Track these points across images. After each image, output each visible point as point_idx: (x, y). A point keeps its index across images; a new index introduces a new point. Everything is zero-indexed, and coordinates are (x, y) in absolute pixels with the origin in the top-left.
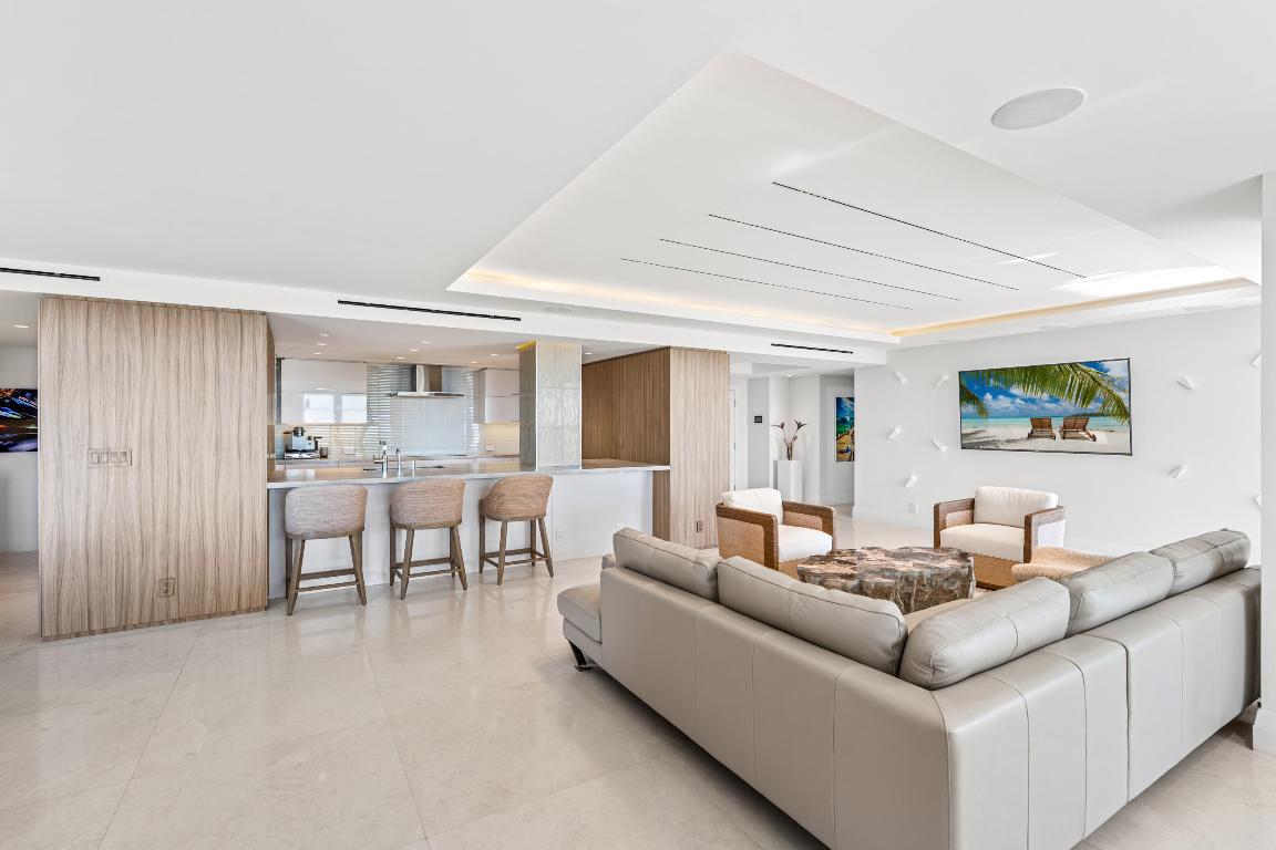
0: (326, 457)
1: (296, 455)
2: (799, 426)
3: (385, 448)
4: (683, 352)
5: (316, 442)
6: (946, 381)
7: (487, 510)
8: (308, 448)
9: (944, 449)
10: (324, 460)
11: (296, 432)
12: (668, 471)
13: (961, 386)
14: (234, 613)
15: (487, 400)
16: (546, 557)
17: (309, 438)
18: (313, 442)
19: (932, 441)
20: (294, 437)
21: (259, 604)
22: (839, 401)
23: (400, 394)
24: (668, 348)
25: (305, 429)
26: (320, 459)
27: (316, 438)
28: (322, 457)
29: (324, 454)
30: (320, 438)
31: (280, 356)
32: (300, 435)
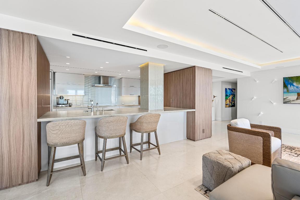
0: (71, 106)
1: (61, 106)
2: (214, 97)
3: (92, 103)
4: (199, 68)
5: (68, 101)
6: (276, 81)
7: (133, 127)
8: (65, 103)
9: (274, 104)
10: (70, 107)
11: (60, 98)
12: (195, 112)
13: (284, 82)
14: (20, 185)
15: (123, 88)
16: (157, 146)
17: (65, 100)
18: (66, 101)
19: (270, 101)
20: (60, 100)
21: (33, 179)
22: (226, 89)
23: (96, 85)
24: (195, 66)
25: (64, 97)
26: (68, 107)
27: (67, 100)
28: (70, 106)
29: (70, 105)
30: (69, 100)
31: (55, 71)
32: (62, 99)
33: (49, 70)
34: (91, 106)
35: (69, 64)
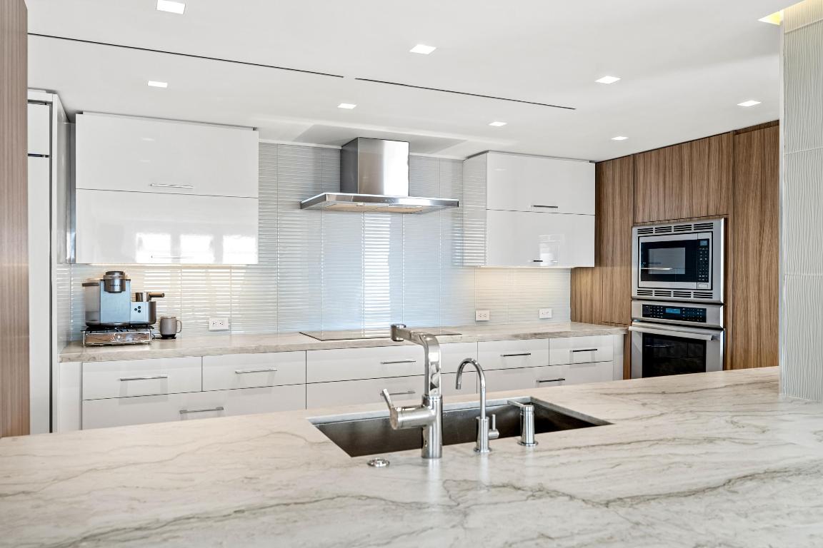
0: (173, 337)
5: (152, 307)
8: (135, 318)
10: (169, 342)
11: (108, 284)
17: (138, 297)
18: (145, 306)
20: (105, 295)
25: (128, 275)
26: (157, 343)
27: (151, 296)
28: (165, 337)
29: (169, 331)
30: (161, 296)
31: (73, 106)
32: (117, 288)
33: (25, 88)
34: (425, 401)
35: (164, 85)
